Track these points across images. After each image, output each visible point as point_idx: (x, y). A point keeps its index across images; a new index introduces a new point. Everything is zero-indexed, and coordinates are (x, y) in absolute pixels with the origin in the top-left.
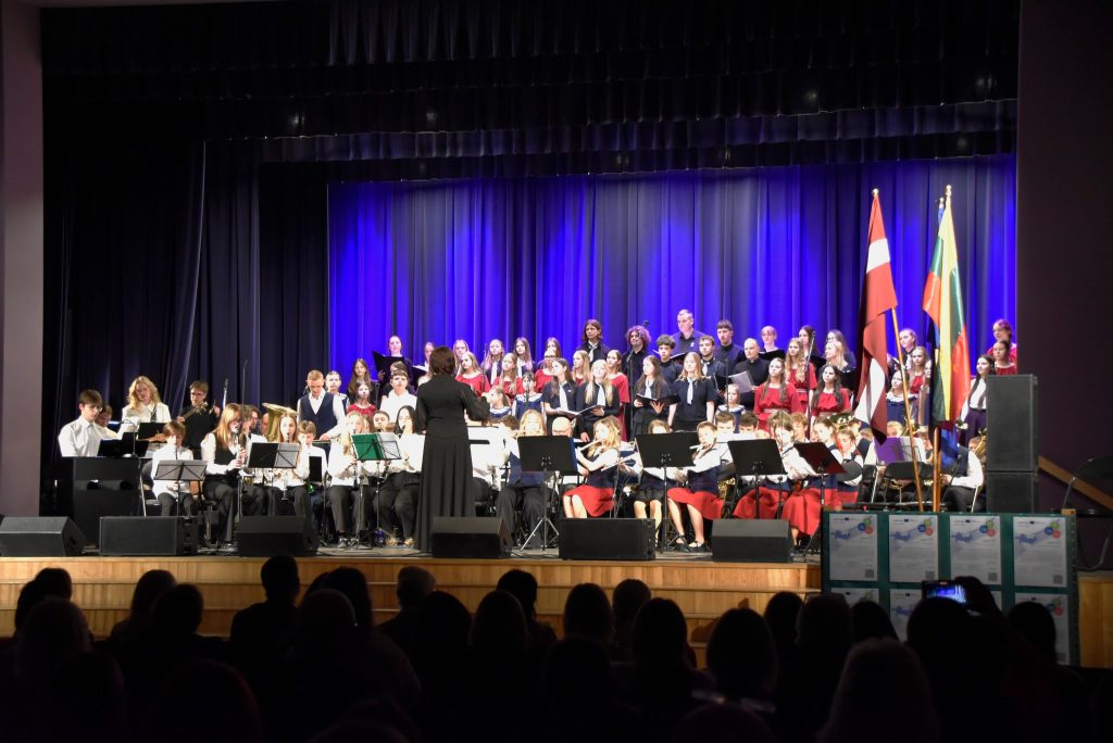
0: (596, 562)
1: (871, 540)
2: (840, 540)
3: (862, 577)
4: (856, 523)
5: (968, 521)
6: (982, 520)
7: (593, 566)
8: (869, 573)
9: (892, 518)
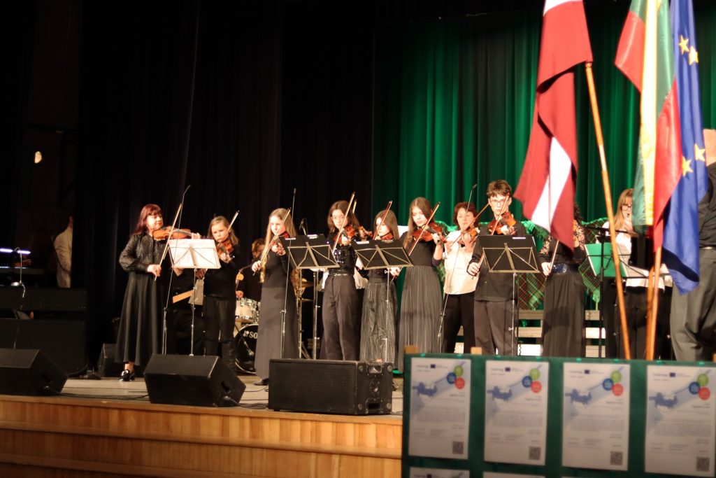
0: (305, 416)
1: (461, 398)
2: (424, 397)
3: (449, 454)
4: (445, 373)
5: (587, 372)
6: (606, 370)
7: (302, 420)
8: (457, 447)
9: (490, 365)
